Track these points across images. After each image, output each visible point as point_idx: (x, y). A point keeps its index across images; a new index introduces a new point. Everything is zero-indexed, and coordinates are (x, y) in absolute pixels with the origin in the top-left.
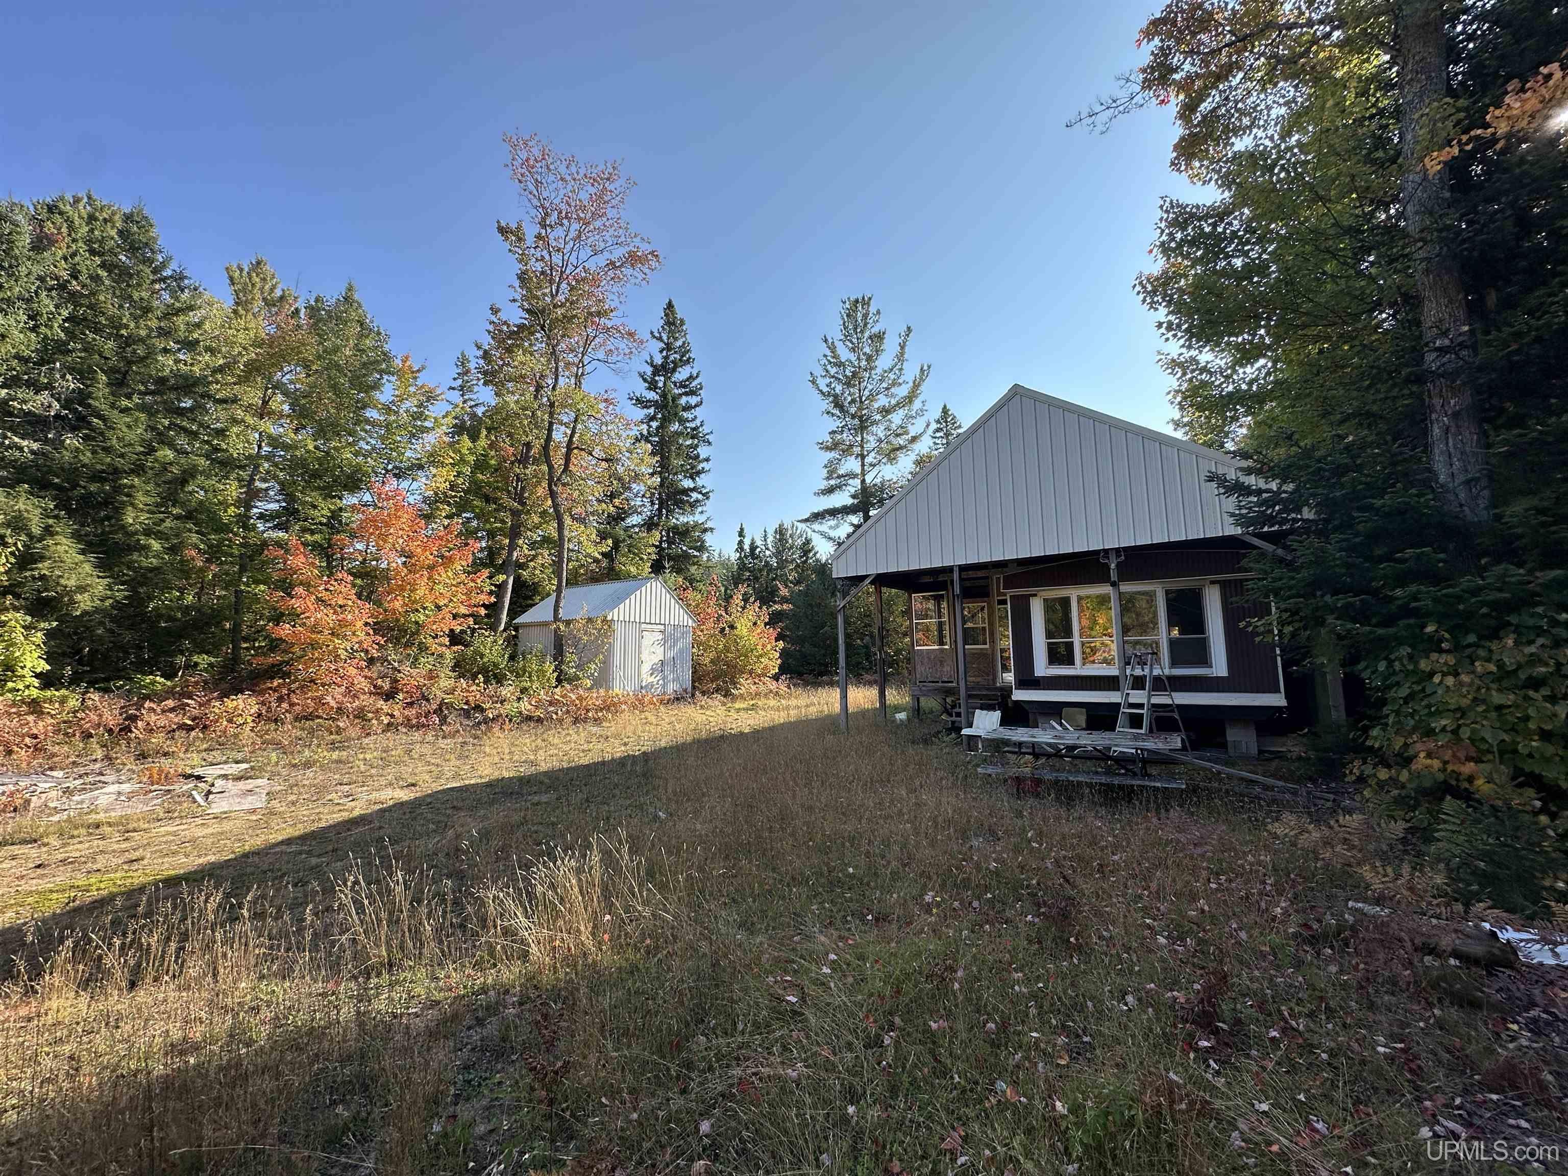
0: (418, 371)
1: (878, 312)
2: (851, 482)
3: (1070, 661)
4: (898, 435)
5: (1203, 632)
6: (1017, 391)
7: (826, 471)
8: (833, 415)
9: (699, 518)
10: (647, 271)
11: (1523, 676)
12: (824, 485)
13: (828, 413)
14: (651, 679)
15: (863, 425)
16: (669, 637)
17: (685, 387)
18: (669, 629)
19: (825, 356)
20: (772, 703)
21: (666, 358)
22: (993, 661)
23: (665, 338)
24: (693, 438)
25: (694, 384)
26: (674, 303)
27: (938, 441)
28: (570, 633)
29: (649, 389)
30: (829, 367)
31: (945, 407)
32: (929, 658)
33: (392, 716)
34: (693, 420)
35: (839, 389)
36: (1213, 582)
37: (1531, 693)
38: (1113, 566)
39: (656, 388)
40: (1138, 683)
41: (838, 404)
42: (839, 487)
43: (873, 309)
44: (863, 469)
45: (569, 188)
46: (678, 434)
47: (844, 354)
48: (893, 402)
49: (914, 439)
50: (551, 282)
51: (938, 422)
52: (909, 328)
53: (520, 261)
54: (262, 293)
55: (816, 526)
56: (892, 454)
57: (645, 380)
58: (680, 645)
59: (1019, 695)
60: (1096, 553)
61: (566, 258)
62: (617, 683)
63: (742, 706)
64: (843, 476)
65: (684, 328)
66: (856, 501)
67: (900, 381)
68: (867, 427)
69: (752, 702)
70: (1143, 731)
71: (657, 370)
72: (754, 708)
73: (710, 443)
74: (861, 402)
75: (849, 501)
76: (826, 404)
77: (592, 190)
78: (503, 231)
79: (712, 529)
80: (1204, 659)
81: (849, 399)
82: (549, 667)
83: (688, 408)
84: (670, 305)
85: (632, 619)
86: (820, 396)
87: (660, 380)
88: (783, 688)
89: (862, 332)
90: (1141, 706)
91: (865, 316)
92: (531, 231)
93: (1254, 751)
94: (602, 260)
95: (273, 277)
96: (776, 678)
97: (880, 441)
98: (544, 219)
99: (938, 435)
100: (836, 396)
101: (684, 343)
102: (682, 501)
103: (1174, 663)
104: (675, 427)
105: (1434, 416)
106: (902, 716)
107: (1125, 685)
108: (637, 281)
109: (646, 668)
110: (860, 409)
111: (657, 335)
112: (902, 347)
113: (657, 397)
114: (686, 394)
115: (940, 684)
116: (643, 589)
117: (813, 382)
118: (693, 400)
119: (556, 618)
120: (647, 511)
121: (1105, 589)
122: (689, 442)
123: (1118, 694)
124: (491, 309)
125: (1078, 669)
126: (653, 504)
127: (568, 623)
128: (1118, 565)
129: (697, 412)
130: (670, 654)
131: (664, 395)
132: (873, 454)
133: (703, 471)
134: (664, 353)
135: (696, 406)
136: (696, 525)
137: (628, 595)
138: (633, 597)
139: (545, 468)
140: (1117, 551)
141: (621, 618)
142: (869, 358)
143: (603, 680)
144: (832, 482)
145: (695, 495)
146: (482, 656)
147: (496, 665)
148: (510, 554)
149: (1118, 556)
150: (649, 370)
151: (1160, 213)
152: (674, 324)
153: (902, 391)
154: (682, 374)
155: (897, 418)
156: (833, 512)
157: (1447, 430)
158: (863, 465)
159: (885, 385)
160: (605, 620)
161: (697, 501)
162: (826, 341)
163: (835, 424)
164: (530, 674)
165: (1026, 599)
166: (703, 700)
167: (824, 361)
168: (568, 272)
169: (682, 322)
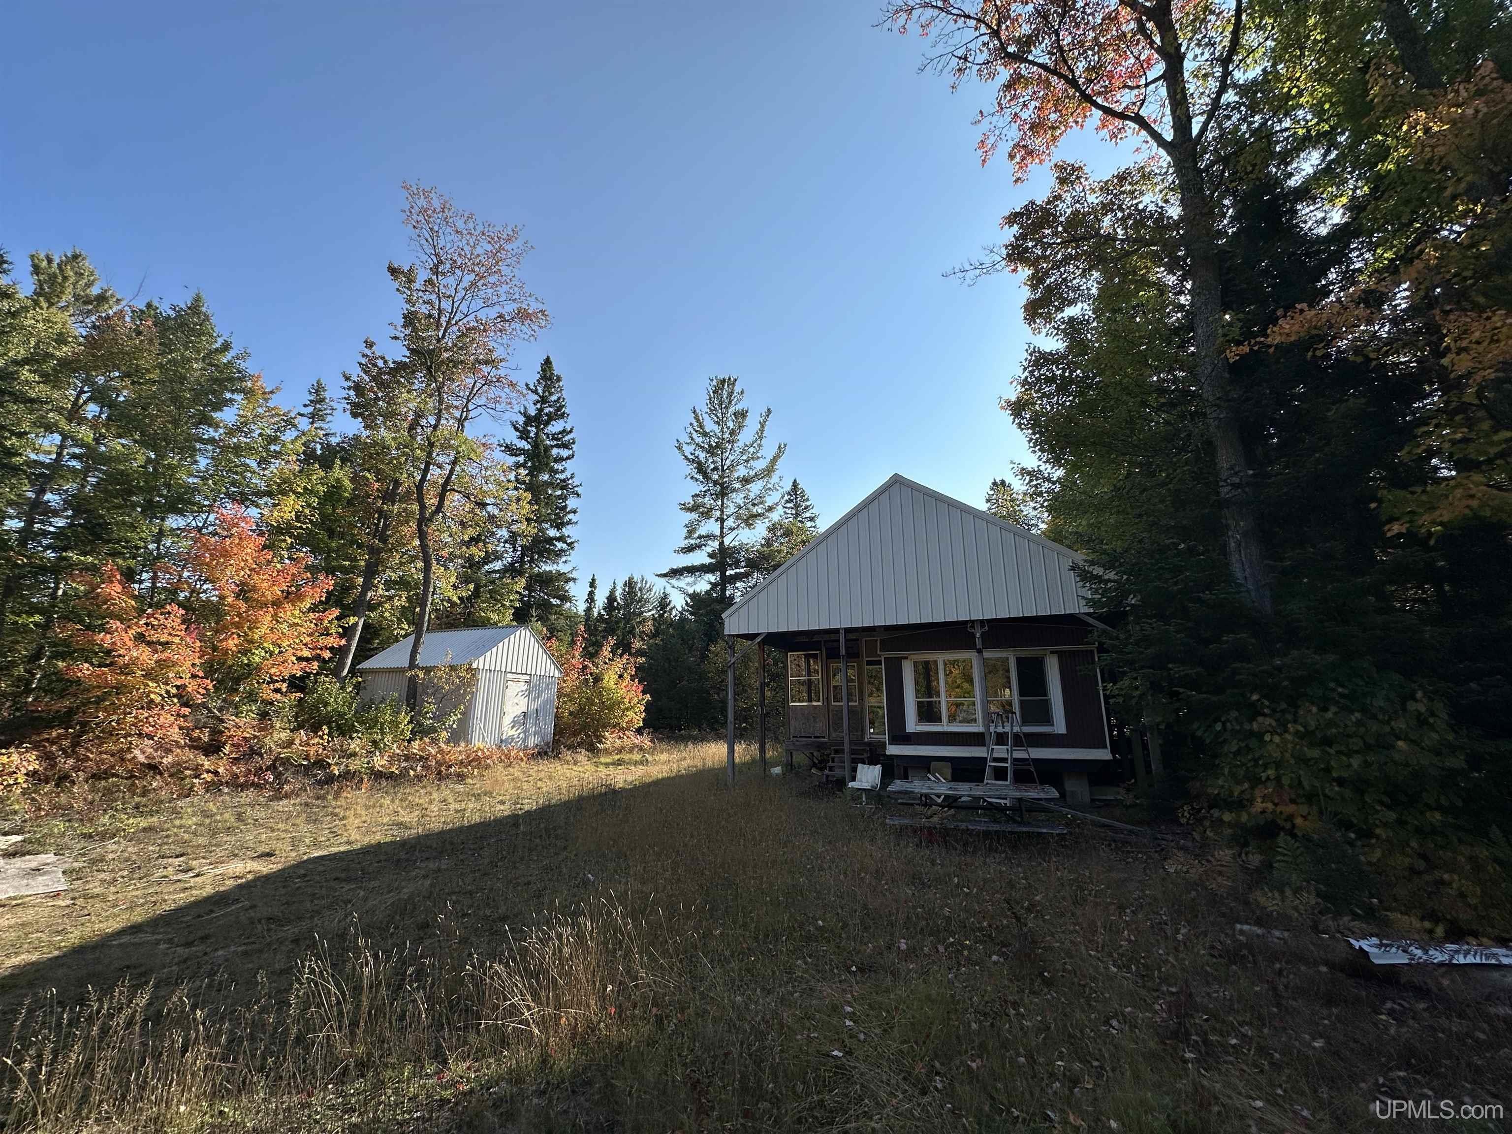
0: (272, 392)
1: (742, 392)
2: (710, 542)
3: (937, 719)
4: (754, 505)
5: (1046, 695)
6: (897, 481)
7: (686, 530)
8: (697, 480)
9: (563, 568)
10: (536, 328)
11: (1319, 735)
12: (684, 543)
13: (692, 478)
14: (512, 732)
15: (724, 491)
16: (533, 687)
17: (557, 439)
18: (535, 680)
19: (691, 424)
20: (637, 757)
21: (540, 410)
22: (862, 719)
23: (540, 390)
24: (562, 488)
25: (566, 438)
26: (552, 359)
27: (789, 511)
28: (431, 680)
29: (521, 438)
30: (695, 435)
31: (795, 481)
32: (803, 714)
33: (216, 773)
34: (563, 471)
35: (702, 456)
36: (1052, 652)
37: (1328, 749)
38: (978, 635)
39: (528, 437)
40: (1001, 739)
41: (701, 468)
42: (699, 546)
43: (737, 389)
44: (722, 532)
45: (464, 241)
46: (548, 484)
47: (710, 426)
48: (752, 473)
49: (770, 509)
50: (438, 325)
51: (789, 494)
52: (769, 409)
53: (409, 301)
54: (74, 288)
55: (674, 581)
56: (749, 520)
57: (516, 429)
58: (544, 696)
59: (893, 750)
60: (965, 623)
61: (456, 305)
62: (476, 735)
63: (608, 760)
64: (704, 537)
65: (561, 384)
66: (713, 561)
67: (759, 455)
68: (727, 494)
69: (618, 757)
70: (1008, 783)
71: (529, 420)
72: (619, 763)
73: (578, 495)
74: (723, 470)
75: (708, 561)
76: (691, 469)
77: (489, 247)
78: (394, 271)
79: (574, 580)
80: (1047, 720)
81: (712, 466)
82: (404, 718)
83: (559, 460)
84: (548, 361)
85: (498, 668)
86: (685, 462)
87: (533, 430)
88: (648, 744)
89: (726, 408)
90: (1004, 760)
91: (730, 394)
92: (422, 275)
93: (1087, 799)
94: (493, 313)
95: (92, 274)
96: (639, 731)
97: (740, 508)
98: (436, 266)
99: (789, 505)
100: (699, 463)
101: (559, 398)
102: (548, 551)
103: (1025, 721)
104: (545, 477)
105: (1230, 533)
106: (777, 770)
107: (991, 741)
108: (526, 337)
109: (507, 720)
110: (722, 477)
111: (532, 387)
112: (763, 426)
113: (528, 447)
114: (557, 446)
115: (813, 739)
116: (512, 637)
117: (679, 448)
118: (565, 453)
119: (412, 665)
120: (508, 559)
121: (971, 655)
122: (559, 493)
123: (984, 749)
124: (366, 342)
125: (945, 727)
126: (515, 550)
127: (428, 670)
128: (982, 635)
129: (568, 464)
130: (534, 706)
131: (536, 445)
132: (731, 520)
133: (569, 522)
134: (539, 406)
135: (568, 458)
136: (560, 574)
137: (496, 644)
138: (501, 645)
139: (416, 507)
140: (982, 622)
141: (487, 667)
142: (732, 433)
143: (460, 734)
144: (693, 542)
145: (560, 545)
146: (326, 704)
147: (341, 715)
148: (364, 593)
149: (982, 626)
150: (521, 420)
151: (1026, 355)
152: (550, 379)
153: (760, 465)
154: (555, 427)
155: (755, 488)
156: (691, 570)
157: (1239, 545)
158: (722, 528)
159: (744, 457)
160: (470, 669)
161: (562, 550)
162: (694, 412)
163: (698, 488)
164: (382, 724)
165: (899, 660)
166: (568, 755)
167: (690, 429)
168: (457, 318)
169: (559, 379)
